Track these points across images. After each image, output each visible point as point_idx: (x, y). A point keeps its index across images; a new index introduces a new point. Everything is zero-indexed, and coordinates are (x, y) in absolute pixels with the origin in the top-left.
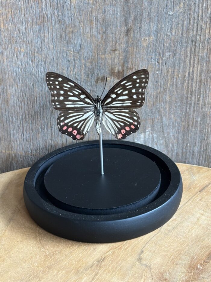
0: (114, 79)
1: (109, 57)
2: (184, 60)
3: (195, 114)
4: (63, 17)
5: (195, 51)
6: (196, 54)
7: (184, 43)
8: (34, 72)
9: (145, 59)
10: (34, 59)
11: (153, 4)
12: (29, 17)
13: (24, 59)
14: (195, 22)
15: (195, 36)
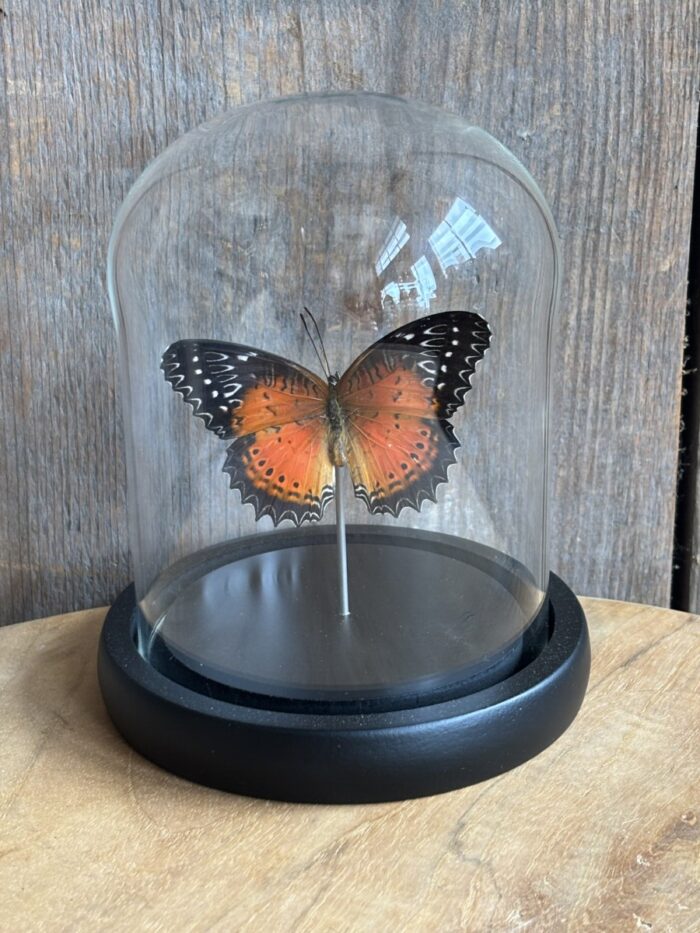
0: (354, 329)
1: (338, 262)
3: (598, 441)
5: (595, 249)
6: (601, 259)
7: (563, 224)
11: (473, 107)
12: (98, 141)
13: (79, 270)
14: (597, 161)
15: (596, 204)
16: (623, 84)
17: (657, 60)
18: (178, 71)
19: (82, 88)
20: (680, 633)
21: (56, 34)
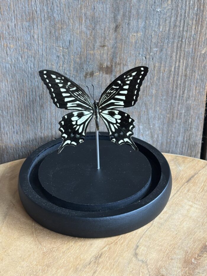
0: (103, 74)
1: (98, 53)
2: (170, 55)
3: (180, 106)
4: (52, 14)
5: (181, 47)
6: (183, 50)
7: (171, 39)
8: (24, 67)
9: (133, 54)
10: (23, 55)
11: (142, 1)
12: (18, 13)
13: (14, 55)
14: (182, 18)
15: (182, 32)
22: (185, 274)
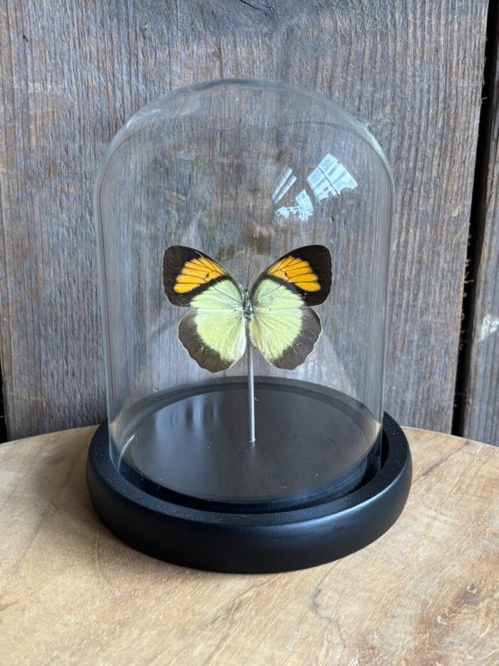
0: (252, 253)
1: (244, 206)
3: (408, 325)
5: (410, 201)
6: (414, 208)
12: (87, 124)
13: (75, 209)
14: (413, 143)
15: (411, 172)
16: (431, 93)
17: (454, 78)
18: (140, 79)
19: (77, 89)
20: (460, 452)
21: (61, 53)
22: (422, 646)
